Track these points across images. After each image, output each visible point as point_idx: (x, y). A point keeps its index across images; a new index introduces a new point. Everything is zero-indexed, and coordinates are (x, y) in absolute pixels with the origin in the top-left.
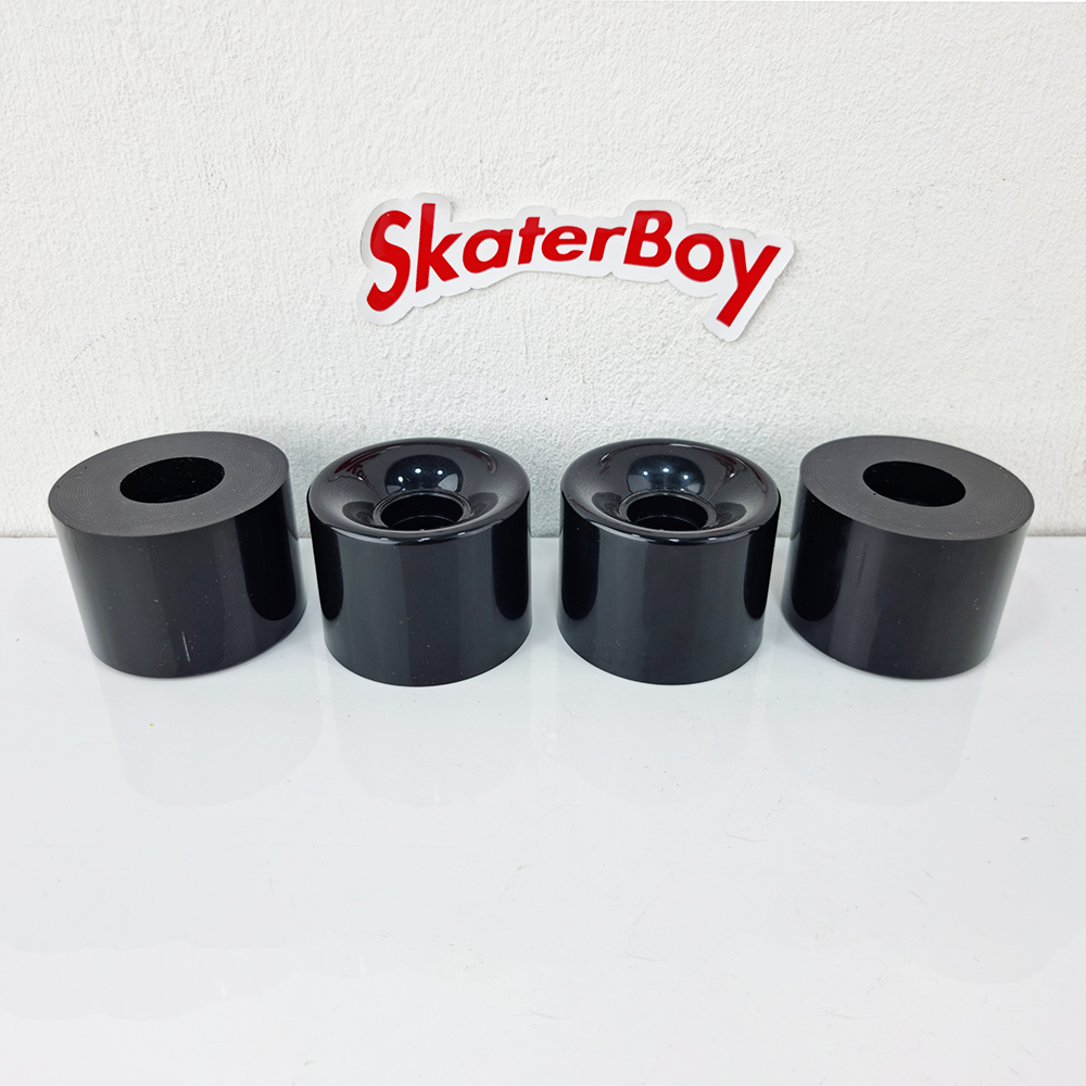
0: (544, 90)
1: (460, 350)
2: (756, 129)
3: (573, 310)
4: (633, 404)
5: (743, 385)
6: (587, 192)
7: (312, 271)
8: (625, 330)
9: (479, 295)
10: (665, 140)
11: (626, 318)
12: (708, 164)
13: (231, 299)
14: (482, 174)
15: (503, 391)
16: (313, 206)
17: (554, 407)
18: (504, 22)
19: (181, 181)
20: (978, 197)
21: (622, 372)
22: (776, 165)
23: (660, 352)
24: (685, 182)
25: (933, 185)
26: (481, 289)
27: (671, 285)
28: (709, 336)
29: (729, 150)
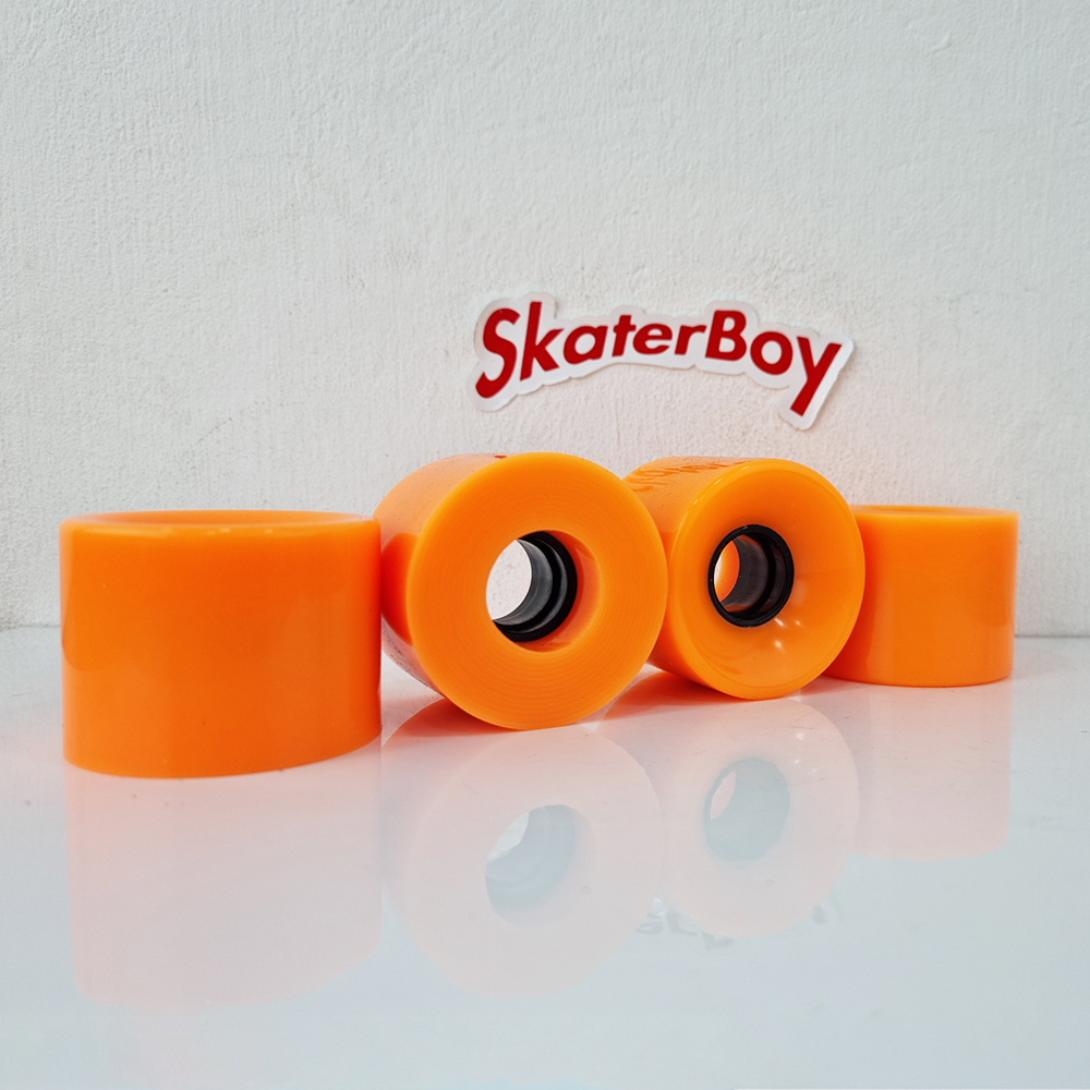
0: (636, 213)
3: (661, 400)
6: (672, 294)
7: (429, 361)
8: (708, 419)
9: (577, 385)
10: (737, 254)
11: (709, 407)
12: (774, 273)
13: (353, 385)
14: (583, 279)
16: (436, 304)
18: (605, 160)
19: (325, 282)
20: (1007, 304)
23: (741, 441)
24: (755, 288)
25: (967, 294)
26: (579, 379)
27: (749, 378)
28: (785, 426)
29: (791, 262)
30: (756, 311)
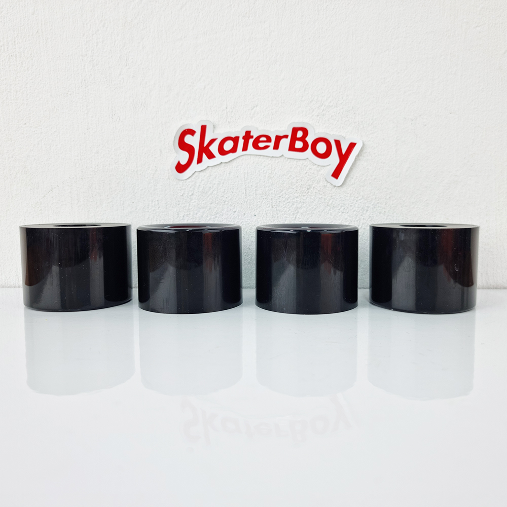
0: (252, 79)
1: (216, 192)
3: (266, 173)
4: (295, 218)
5: (346, 208)
6: (271, 120)
7: (152, 156)
8: (290, 182)
9: (225, 166)
10: (303, 98)
11: (290, 176)
12: (322, 108)
13: (116, 168)
14: (227, 113)
15: (235, 212)
16: (155, 127)
17: (259, 220)
18: (237, 53)
19: (101, 118)
20: (441, 120)
21: (289, 202)
23: (307, 192)
24: (313, 116)
25: (420, 116)
26: (226, 163)
27: (310, 161)
28: (329, 184)
29: (330, 102)
30: (313, 127)
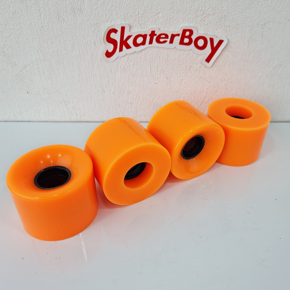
1: (132, 69)
2: (218, 5)
3: (164, 58)
4: (181, 85)
5: (212, 80)
6: (169, 23)
7: (89, 46)
8: (179, 64)
9: (137, 53)
10: (192, 8)
11: (179, 60)
12: (204, 16)
13: (66, 54)
14: (139, 18)
15: (144, 81)
16: (90, 27)
17: (158, 86)
19: (51, 19)
20: (281, 26)
21: (178, 76)
22: (224, 16)
23: (189, 70)
24: (197, 21)
25: (268, 22)
27: (192, 51)
28: (203, 66)
29: (210, 11)
30: (197, 29)
